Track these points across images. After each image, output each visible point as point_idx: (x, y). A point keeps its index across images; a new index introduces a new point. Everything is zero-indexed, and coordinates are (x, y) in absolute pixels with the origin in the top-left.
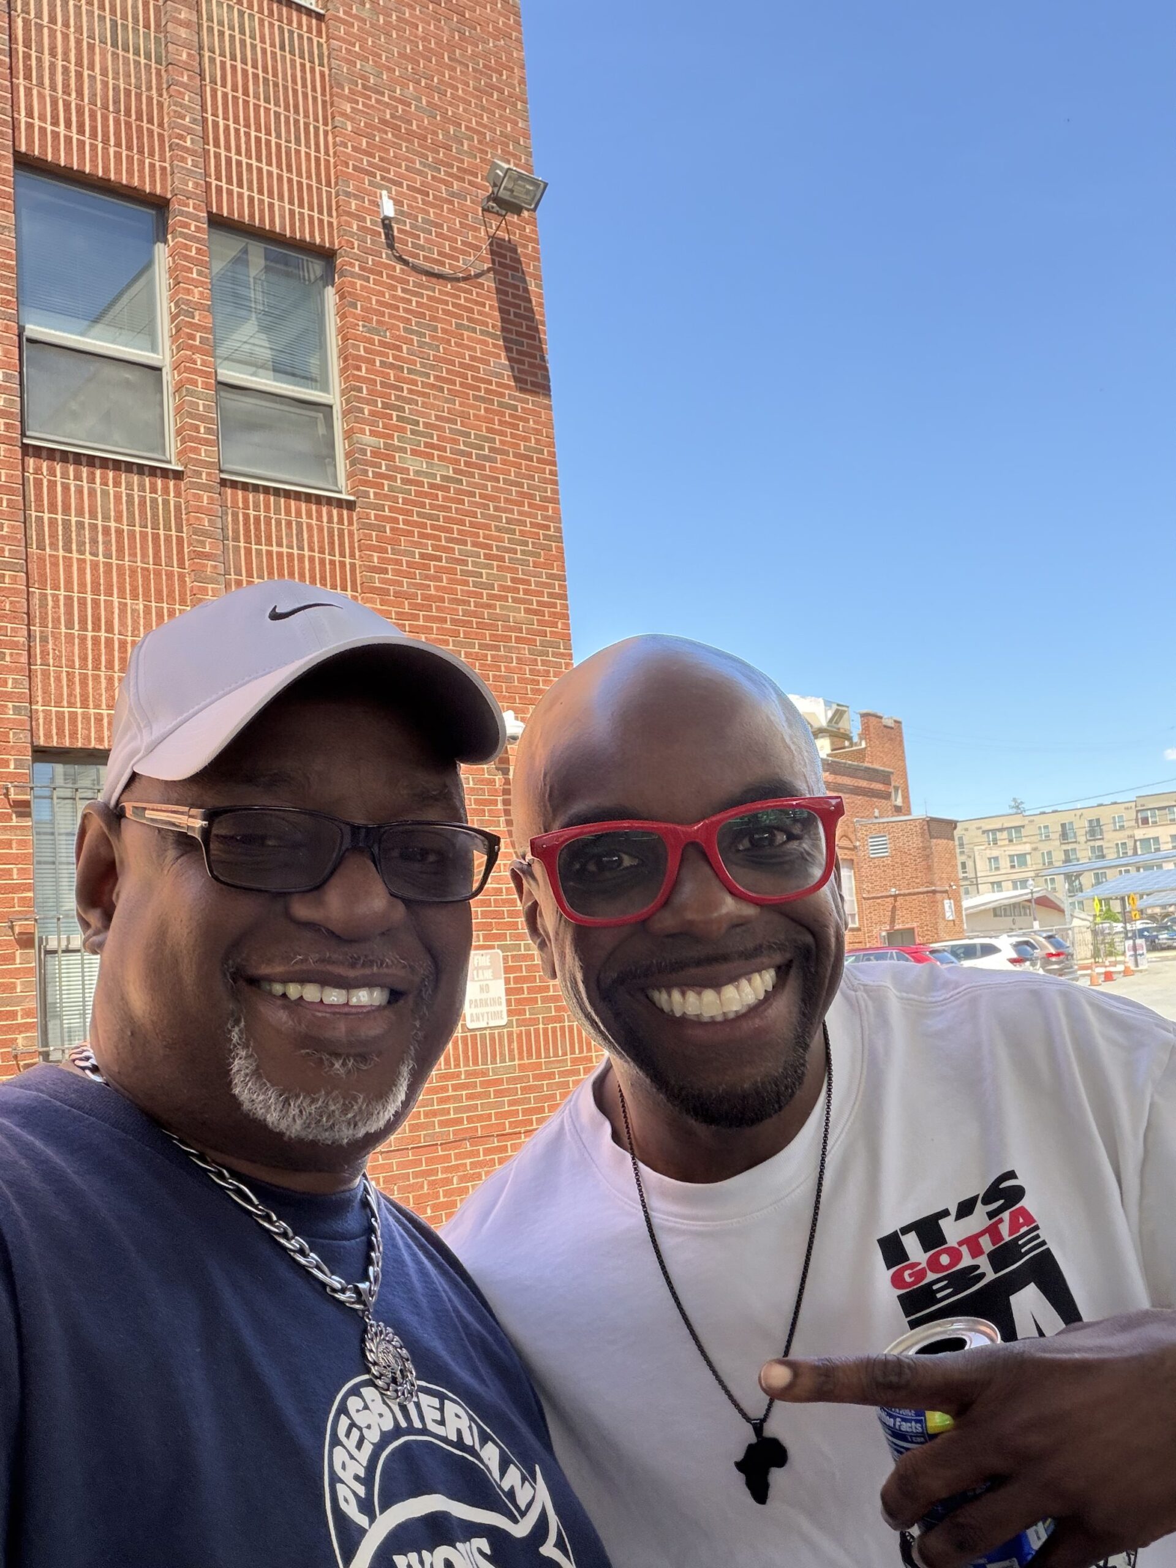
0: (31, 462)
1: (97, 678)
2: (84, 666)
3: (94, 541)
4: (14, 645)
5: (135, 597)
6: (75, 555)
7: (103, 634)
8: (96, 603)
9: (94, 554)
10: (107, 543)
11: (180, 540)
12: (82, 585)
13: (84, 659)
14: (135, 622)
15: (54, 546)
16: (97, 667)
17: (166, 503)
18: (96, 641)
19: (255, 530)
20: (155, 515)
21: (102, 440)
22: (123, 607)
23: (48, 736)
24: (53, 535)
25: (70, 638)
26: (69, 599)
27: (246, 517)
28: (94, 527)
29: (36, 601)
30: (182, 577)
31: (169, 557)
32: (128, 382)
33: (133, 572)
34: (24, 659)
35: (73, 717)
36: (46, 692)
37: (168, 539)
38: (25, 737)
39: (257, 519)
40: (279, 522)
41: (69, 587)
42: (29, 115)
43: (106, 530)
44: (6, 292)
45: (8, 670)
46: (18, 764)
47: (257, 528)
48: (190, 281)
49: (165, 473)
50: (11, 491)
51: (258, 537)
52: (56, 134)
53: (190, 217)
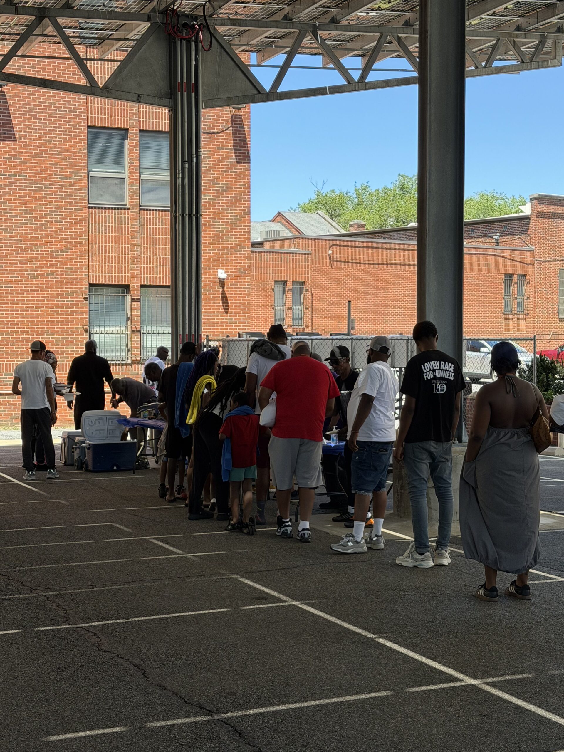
0: (90, 210)
1: (105, 266)
2: (102, 263)
3: (106, 230)
4: (85, 259)
5: (115, 244)
6: (101, 234)
7: (107, 254)
8: (105, 246)
9: (106, 233)
10: (109, 230)
11: (128, 227)
12: (102, 242)
13: (102, 261)
14: (115, 250)
15: (95, 232)
16: (105, 263)
17: (125, 217)
18: (105, 256)
19: (149, 222)
20: (122, 221)
21: (109, 201)
22: (112, 246)
23: (93, 281)
24: (95, 229)
25: (99, 256)
26: (99, 246)
27: (147, 218)
28: (105, 226)
29: (90, 247)
30: (128, 237)
31: (125, 232)
32: (116, 184)
33: (115, 237)
34: (87, 263)
35: (99, 276)
36: (92, 270)
37: (125, 227)
38: (87, 282)
39: (150, 219)
40: (156, 219)
41: (99, 243)
42: (91, 114)
43: (109, 226)
44: (85, 166)
45: (84, 265)
46: (86, 288)
47: (150, 221)
48: (133, 153)
49: (125, 209)
50: (85, 220)
51: (150, 224)
52: (98, 118)
53: (134, 134)
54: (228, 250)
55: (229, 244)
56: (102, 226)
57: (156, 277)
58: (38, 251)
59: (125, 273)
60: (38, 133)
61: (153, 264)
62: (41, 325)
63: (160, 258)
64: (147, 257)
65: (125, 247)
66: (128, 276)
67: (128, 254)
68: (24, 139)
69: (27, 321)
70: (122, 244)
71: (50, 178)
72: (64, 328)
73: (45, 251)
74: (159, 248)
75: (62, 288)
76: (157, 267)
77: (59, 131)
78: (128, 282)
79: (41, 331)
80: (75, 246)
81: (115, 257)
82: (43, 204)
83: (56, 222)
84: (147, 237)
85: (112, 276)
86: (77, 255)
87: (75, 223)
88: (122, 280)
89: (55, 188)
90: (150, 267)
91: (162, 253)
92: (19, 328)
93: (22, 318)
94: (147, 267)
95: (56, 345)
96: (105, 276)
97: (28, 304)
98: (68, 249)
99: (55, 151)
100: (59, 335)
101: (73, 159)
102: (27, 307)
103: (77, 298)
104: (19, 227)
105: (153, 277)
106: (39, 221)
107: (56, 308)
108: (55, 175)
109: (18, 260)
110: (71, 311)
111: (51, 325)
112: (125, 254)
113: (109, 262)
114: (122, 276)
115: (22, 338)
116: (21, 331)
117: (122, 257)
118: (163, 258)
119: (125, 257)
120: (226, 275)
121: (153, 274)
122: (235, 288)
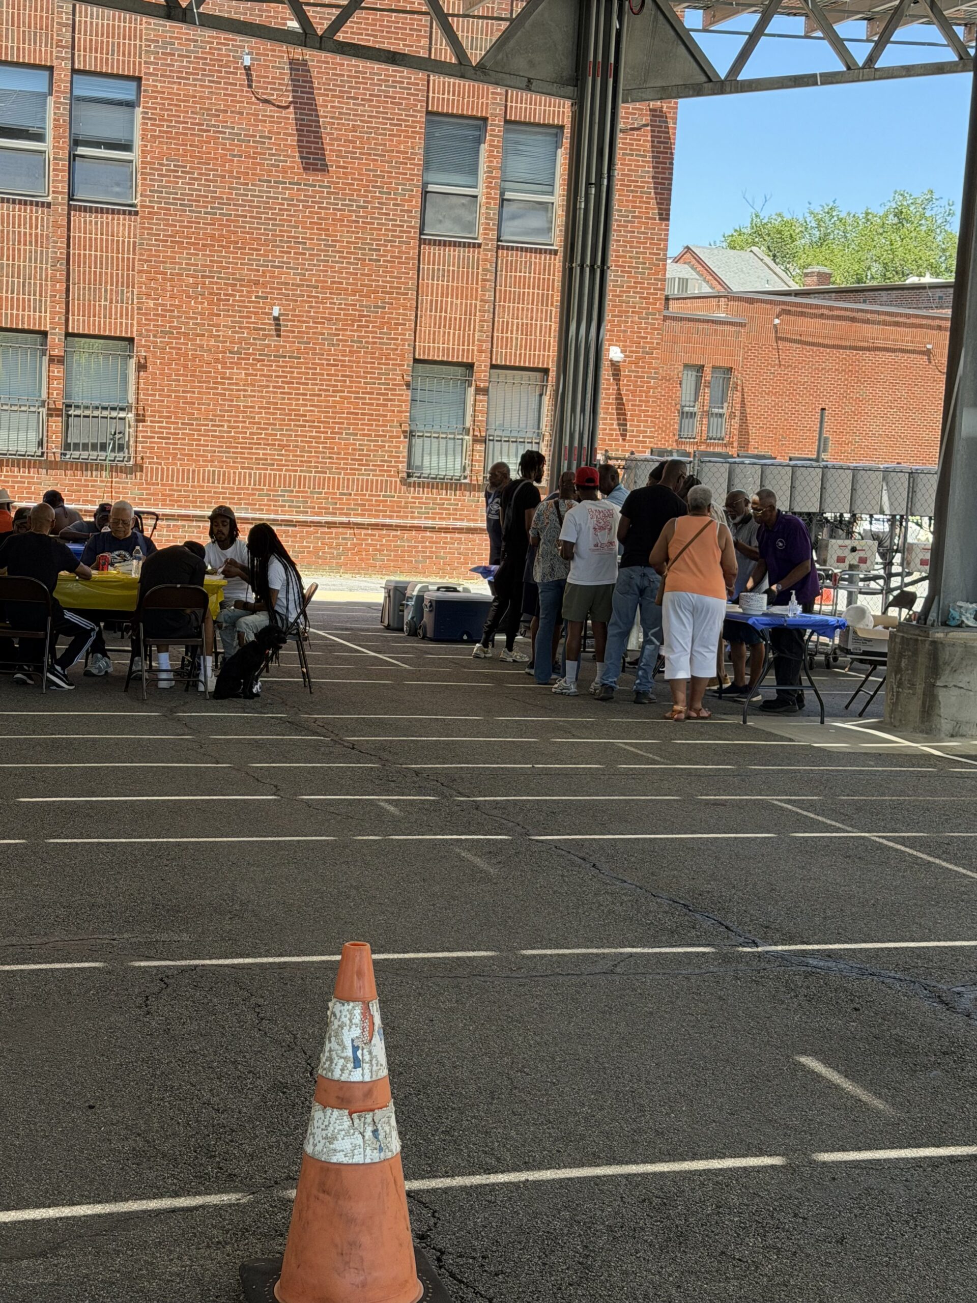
0: (422, 244)
1: (439, 332)
2: (435, 327)
3: (443, 276)
4: (410, 320)
5: (457, 298)
6: (435, 282)
7: (443, 314)
8: (442, 301)
9: (443, 281)
10: (448, 276)
11: (478, 273)
12: (437, 294)
13: (435, 324)
14: (456, 309)
15: (428, 279)
16: (440, 328)
17: (473, 257)
18: (440, 317)
19: (511, 267)
20: (468, 263)
21: (451, 231)
22: (452, 302)
23: (419, 354)
24: (428, 274)
26: (432, 301)
27: (507, 261)
28: (444, 270)
29: (419, 302)
30: (477, 289)
31: (472, 281)
32: (463, 204)
33: (457, 287)
34: (413, 326)
35: (429, 347)
36: (420, 338)
37: (473, 273)
38: (411, 356)
39: (512, 261)
40: (521, 262)
41: (432, 296)
42: (434, 93)
43: (448, 271)
44: (418, 175)
45: (407, 330)
46: (408, 365)
47: (511, 265)
48: (493, 156)
49: (474, 245)
50: (413, 259)
51: (511, 269)
52: (443, 99)
53: (496, 127)
54: (627, 317)
55: (630, 307)
56: (439, 269)
57: (515, 354)
58: (340, 304)
59: (468, 345)
60: (352, 120)
61: (512, 333)
62: (339, 418)
63: (523, 323)
64: (503, 322)
65: (471, 304)
66: (473, 350)
67: (475, 315)
68: (331, 128)
69: (318, 412)
70: (467, 299)
71: (365, 191)
72: (372, 425)
73: (351, 305)
74: (523, 308)
75: (374, 363)
76: (517, 339)
77: (383, 118)
78: (472, 359)
79: (339, 428)
80: (395, 299)
81: (455, 319)
82: (353, 232)
83: (370, 260)
84: (505, 291)
85: (448, 349)
86: (399, 314)
87: (399, 263)
88: (463, 355)
89: (372, 208)
90: (507, 338)
91: (527, 315)
92: (307, 421)
93: (311, 406)
94: (502, 337)
95: (360, 450)
96: (439, 348)
97: (322, 385)
98: (385, 303)
99: (375, 149)
100: (364, 435)
101: (402, 163)
102: (320, 390)
103: (395, 379)
104: (315, 265)
105: (511, 353)
106: (345, 258)
107: (363, 393)
108: (373, 187)
109: (310, 317)
110: (384, 400)
111: (354, 419)
112: (470, 315)
113: (445, 327)
114: (463, 350)
115: (310, 437)
116: (309, 427)
117: (465, 319)
118: (527, 324)
119: (470, 319)
120: (622, 355)
121: (511, 349)
122: (635, 377)
